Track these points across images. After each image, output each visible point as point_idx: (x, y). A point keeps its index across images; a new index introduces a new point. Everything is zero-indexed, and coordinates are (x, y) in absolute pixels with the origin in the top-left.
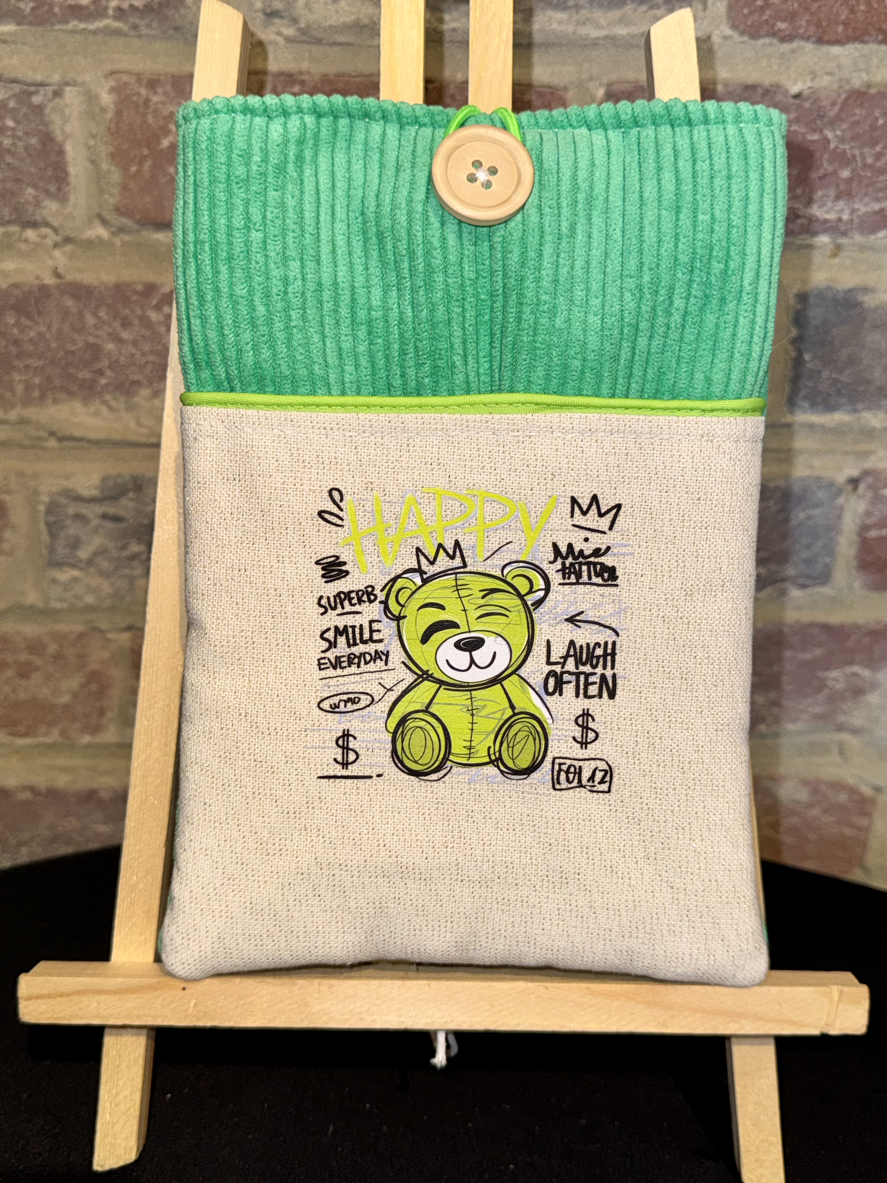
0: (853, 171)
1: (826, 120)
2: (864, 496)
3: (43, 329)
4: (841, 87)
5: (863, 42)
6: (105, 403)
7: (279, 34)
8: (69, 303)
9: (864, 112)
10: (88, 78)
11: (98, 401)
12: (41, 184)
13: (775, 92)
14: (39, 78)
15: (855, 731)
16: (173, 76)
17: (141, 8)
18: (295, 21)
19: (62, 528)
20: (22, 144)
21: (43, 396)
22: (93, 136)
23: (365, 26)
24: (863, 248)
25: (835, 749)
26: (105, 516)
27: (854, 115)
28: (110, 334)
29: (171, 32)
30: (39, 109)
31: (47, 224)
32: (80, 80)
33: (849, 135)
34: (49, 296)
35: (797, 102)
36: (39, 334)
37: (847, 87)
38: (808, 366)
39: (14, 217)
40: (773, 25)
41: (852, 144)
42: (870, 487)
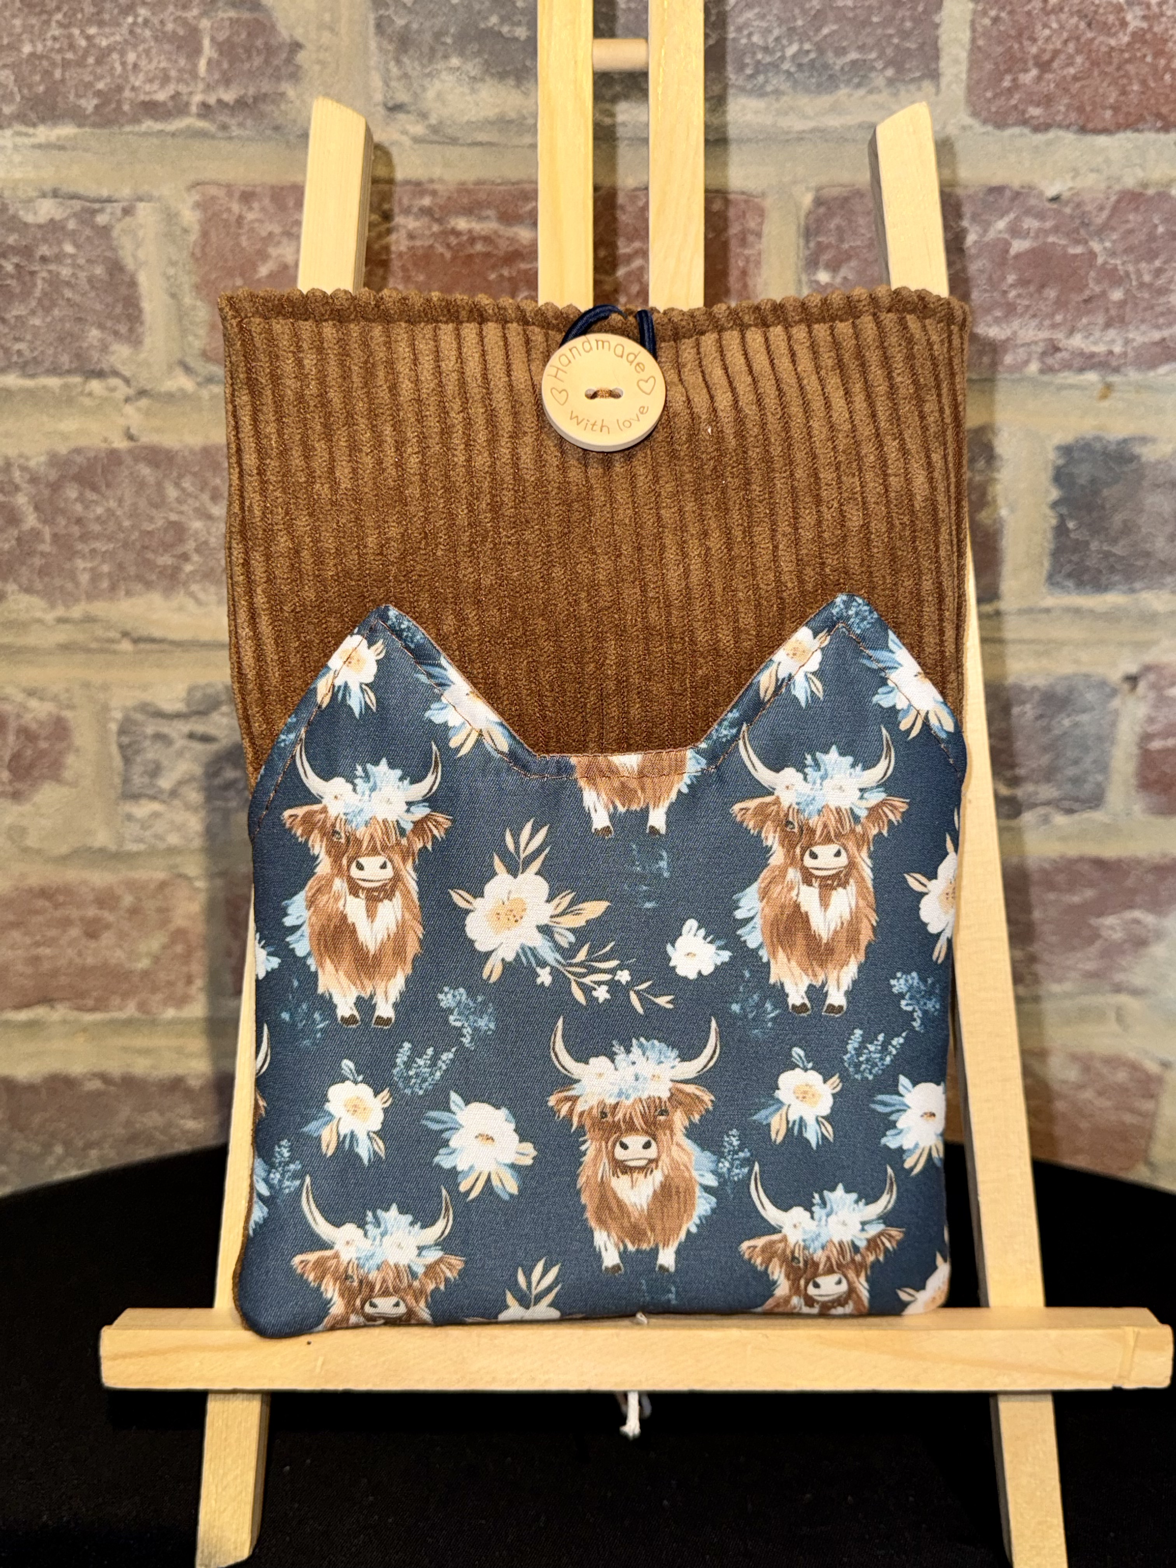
0: (1127, 292)
1: (1091, 228)
2: (1145, 697)
3: (112, 504)
4: (1109, 187)
5: (1137, 130)
6: (192, 595)
7: (404, 132)
8: (145, 471)
9: (1140, 219)
10: (166, 191)
11: (182, 592)
12: (109, 324)
13: (1028, 195)
14: (105, 193)
15: (1136, 992)
16: (272, 188)
17: (232, 103)
18: (424, 116)
19: (138, 752)
20: (85, 274)
21: (113, 588)
22: (173, 264)
23: (511, 122)
24: (1140, 388)
25: (1112, 1015)
26: (191, 736)
27: (1127, 221)
28: (196, 510)
29: (268, 132)
30: (105, 232)
31: (116, 373)
32: (156, 193)
33: (1121, 247)
34: (120, 462)
35: (1055, 206)
36: (108, 510)
37: (1117, 187)
38: (1072, 535)
39: (73, 366)
40: (1024, 112)
41: (1125, 258)
42: (1154, 686)
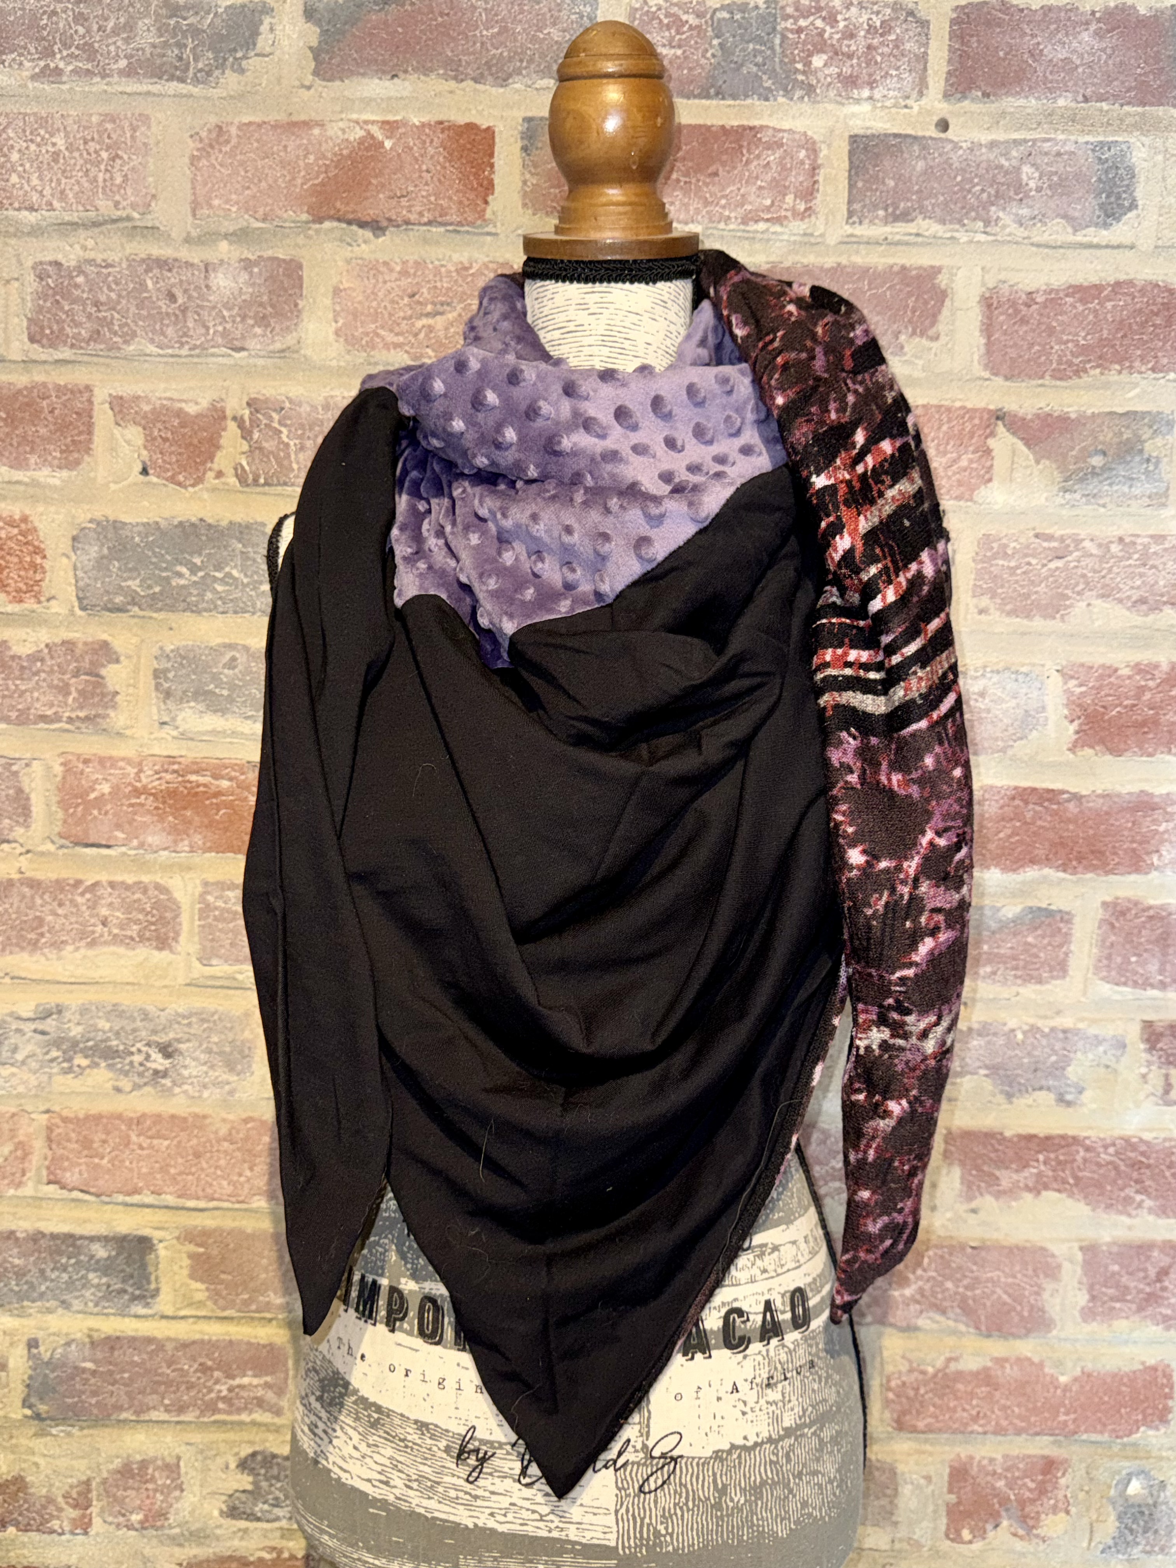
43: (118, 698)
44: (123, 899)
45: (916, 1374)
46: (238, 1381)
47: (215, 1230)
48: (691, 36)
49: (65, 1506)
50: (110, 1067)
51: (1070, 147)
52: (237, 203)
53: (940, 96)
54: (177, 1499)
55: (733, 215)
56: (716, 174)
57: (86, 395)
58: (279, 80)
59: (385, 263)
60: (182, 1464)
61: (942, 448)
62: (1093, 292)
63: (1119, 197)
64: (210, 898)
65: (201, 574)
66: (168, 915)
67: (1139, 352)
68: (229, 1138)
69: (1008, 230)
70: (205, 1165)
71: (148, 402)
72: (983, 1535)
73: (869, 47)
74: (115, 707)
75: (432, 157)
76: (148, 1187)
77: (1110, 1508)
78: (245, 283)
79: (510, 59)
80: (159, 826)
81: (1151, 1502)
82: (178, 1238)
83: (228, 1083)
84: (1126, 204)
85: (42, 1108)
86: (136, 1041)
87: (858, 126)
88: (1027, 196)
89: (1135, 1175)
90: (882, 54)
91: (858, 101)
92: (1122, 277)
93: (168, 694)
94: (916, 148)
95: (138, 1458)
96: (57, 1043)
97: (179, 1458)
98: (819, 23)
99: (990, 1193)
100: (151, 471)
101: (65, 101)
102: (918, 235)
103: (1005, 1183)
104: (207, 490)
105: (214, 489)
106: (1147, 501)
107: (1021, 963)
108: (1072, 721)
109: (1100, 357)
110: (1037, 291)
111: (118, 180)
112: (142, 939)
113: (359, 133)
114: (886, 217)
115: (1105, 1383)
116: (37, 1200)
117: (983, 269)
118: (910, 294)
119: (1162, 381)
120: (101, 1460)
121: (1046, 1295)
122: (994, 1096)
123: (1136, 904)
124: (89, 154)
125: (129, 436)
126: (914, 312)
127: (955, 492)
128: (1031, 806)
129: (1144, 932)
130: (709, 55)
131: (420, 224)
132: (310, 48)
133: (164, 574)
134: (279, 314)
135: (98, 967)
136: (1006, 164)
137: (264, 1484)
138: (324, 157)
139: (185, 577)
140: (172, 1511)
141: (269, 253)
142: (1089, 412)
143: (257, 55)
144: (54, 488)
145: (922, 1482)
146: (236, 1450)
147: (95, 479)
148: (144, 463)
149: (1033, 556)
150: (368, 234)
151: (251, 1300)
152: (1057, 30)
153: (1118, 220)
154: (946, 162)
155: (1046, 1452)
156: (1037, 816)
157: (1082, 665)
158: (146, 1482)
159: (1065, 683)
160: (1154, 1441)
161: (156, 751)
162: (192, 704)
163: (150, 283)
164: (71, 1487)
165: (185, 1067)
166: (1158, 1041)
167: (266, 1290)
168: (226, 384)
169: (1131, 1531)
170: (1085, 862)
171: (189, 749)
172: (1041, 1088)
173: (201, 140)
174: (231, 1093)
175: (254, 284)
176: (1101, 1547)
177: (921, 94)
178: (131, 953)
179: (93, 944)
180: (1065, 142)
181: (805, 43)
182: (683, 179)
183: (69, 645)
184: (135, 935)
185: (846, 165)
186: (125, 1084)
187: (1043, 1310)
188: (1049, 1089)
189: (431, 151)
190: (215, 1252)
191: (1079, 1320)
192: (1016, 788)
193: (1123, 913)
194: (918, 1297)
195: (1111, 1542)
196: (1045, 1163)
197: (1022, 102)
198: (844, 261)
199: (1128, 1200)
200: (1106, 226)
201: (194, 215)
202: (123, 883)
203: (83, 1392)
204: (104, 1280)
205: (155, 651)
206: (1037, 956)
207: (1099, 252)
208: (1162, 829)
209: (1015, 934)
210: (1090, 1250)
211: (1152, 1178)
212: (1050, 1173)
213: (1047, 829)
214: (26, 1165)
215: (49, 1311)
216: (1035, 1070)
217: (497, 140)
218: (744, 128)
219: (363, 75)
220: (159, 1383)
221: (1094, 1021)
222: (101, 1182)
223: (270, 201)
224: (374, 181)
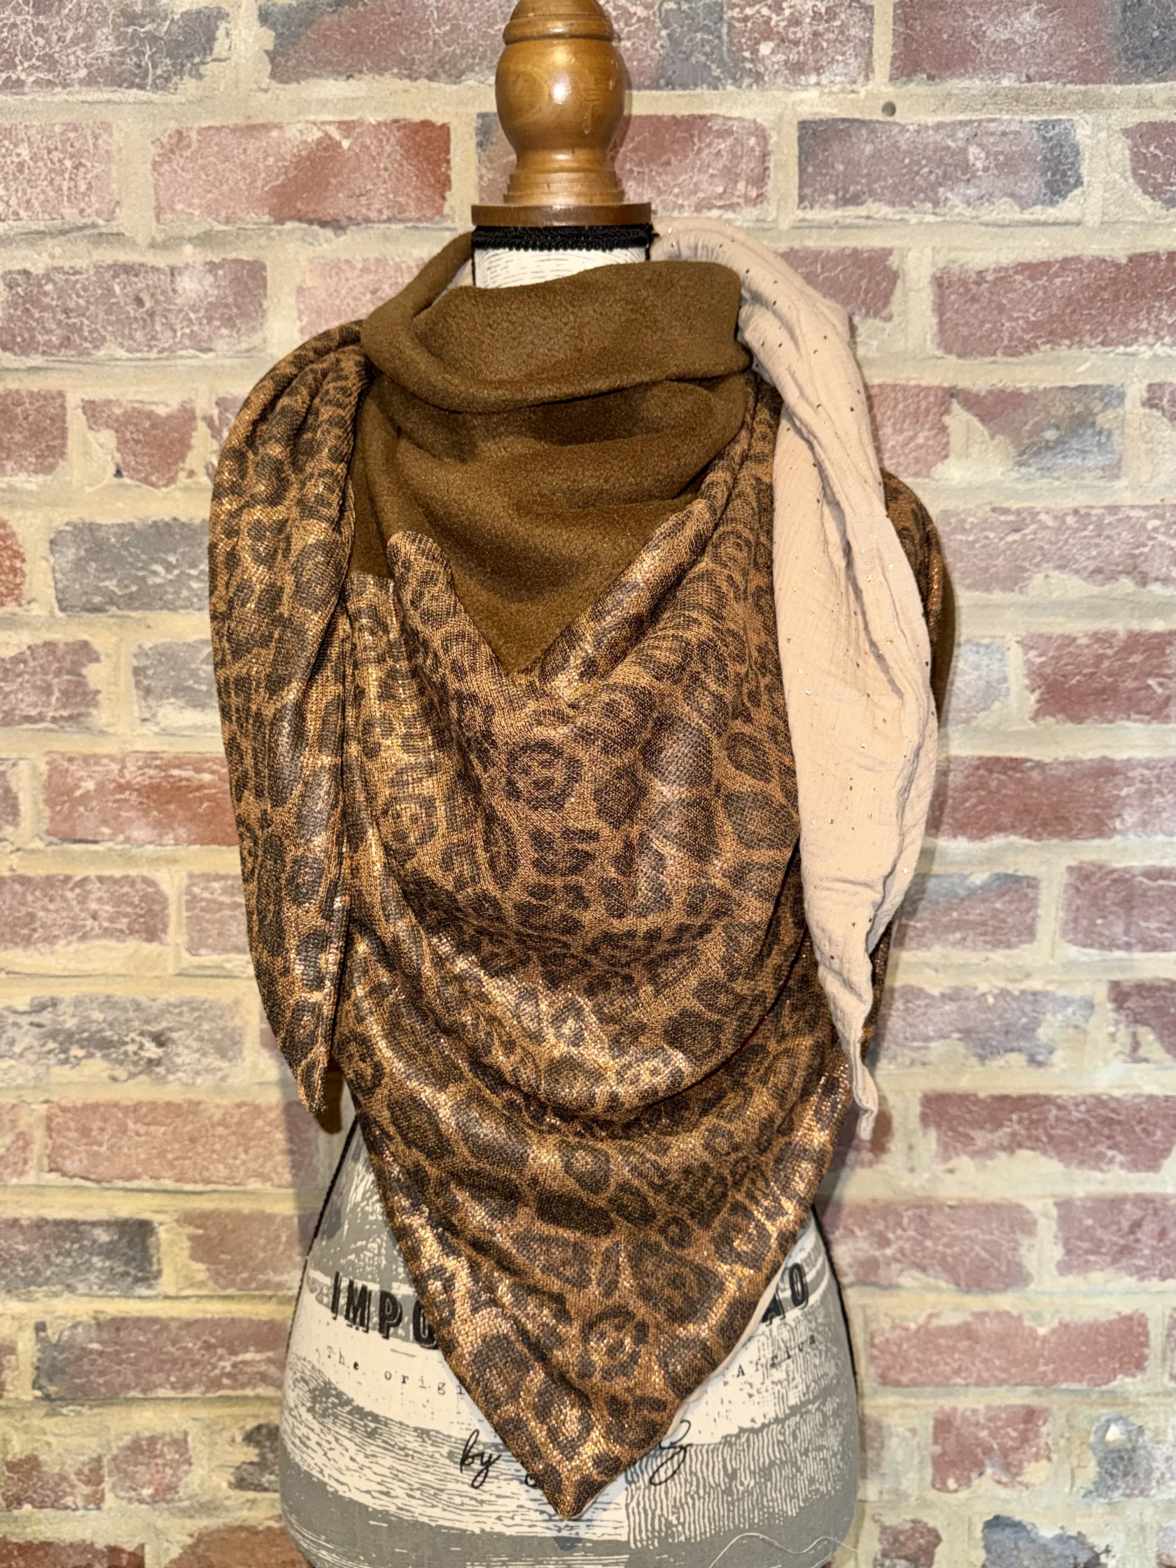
43: (100, 697)
44: (112, 894)
45: (899, 1331)
46: (240, 1358)
47: (213, 1212)
48: (639, 29)
49: (77, 1483)
50: (105, 1057)
51: (1015, 127)
52: (200, 207)
53: (886, 80)
54: (186, 1473)
55: (686, 203)
56: (668, 163)
57: (59, 401)
58: (236, 83)
59: (347, 262)
60: (189, 1439)
61: (898, 426)
62: (1041, 268)
63: (1064, 174)
64: (196, 890)
65: (176, 572)
66: (156, 907)
67: (1088, 327)
68: (223, 1123)
69: (956, 211)
70: (200, 1149)
71: (120, 406)
72: (968, 1482)
73: (816, 34)
74: (96, 705)
75: (389, 156)
76: (145, 1171)
77: (1091, 1454)
78: (210, 285)
79: (463, 56)
80: (144, 820)
81: (1129, 1446)
82: (177, 1221)
83: (220, 1069)
84: (1072, 181)
85: (42, 1099)
86: (129, 1030)
87: (806, 112)
88: (974, 176)
89: (1106, 1131)
90: (828, 41)
91: (805, 87)
92: (1070, 253)
93: (148, 691)
94: (864, 131)
95: (147, 1434)
96: (53, 1035)
97: (186, 1434)
98: (765, 11)
99: (966, 1153)
100: (125, 473)
101: (28, 112)
102: (868, 217)
103: (980, 1143)
104: (180, 489)
105: (186, 489)
106: (1101, 473)
107: (990, 929)
108: (1033, 691)
109: (1051, 333)
110: (987, 270)
111: (83, 187)
112: (132, 932)
113: (317, 134)
114: (837, 201)
115: (1082, 1333)
116: (40, 1188)
117: (933, 249)
118: (862, 277)
119: (1111, 355)
120: (111, 1438)
121: (1023, 1251)
122: (967, 1058)
123: (1100, 867)
124: (53, 163)
125: (102, 440)
126: (867, 292)
127: (913, 469)
128: (995, 775)
129: (1109, 895)
130: (658, 46)
131: (380, 222)
132: (266, 52)
133: (141, 573)
134: (245, 315)
135: (90, 960)
136: (953, 145)
137: (270, 1456)
138: (284, 159)
139: (160, 575)
140: (181, 1484)
141: (233, 255)
142: (1041, 387)
143: (214, 60)
144: (31, 493)
145: (908, 1435)
146: (241, 1424)
147: (69, 483)
148: (117, 465)
149: (991, 530)
150: (329, 233)
151: (251, 1279)
152: (999, 11)
153: (1064, 197)
154: (893, 145)
155: (1028, 1401)
156: (1002, 784)
157: (1041, 636)
158: (156, 1457)
159: (1026, 654)
160: (1131, 1388)
161: (139, 746)
162: (172, 700)
163: (117, 289)
164: (83, 1464)
165: (178, 1055)
166: (1125, 1000)
167: (266, 1268)
168: (195, 385)
169: (1111, 1475)
170: (1049, 829)
171: (171, 744)
172: (1012, 1050)
173: (162, 146)
174: (223, 1079)
175: (218, 287)
176: (1082, 1492)
177: (867, 77)
178: (121, 946)
179: (84, 938)
180: (1010, 122)
181: (752, 31)
182: (636, 169)
183: (50, 646)
184: (124, 927)
185: (795, 151)
186: (121, 1073)
187: (1020, 1265)
188: (1020, 1050)
189: (388, 148)
190: (214, 1234)
191: (1055, 1273)
192: (980, 758)
193: (1088, 877)
194: (899, 1256)
195: (1092, 1488)
196: (1020, 1121)
197: (967, 83)
198: (797, 245)
199: (1100, 1156)
200: (1052, 203)
201: (158, 220)
202: (111, 877)
203: (91, 1372)
204: (108, 1264)
205: (134, 649)
206: (1004, 921)
207: (1047, 230)
208: (1123, 793)
209: (983, 901)
210: (1065, 1206)
211: (1123, 1133)
212: (1023, 1132)
213: (1011, 797)
214: (28, 1154)
215: (55, 1295)
216: (1007, 1033)
217: (452, 137)
218: (694, 117)
219: (318, 76)
220: (164, 1362)
221: (1062, 984)
222: (101, 1169)
223: (232, 204)
224: (333, 181)
